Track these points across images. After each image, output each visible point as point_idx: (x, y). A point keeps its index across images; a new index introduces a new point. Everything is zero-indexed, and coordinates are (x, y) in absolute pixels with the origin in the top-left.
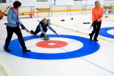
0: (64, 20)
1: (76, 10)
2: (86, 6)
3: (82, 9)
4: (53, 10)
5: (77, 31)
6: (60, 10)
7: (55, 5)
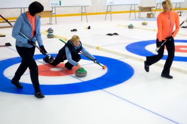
0: (76, 30)
1: (96, 14)
2: (112, 7)
3: (105, 11)
5: (98, 48)
6: (69, 13)
7: (60, 5)
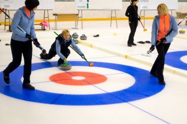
2: (146, 12)
4: (83, 18)
5: (126, 57)
6: (97, 17)
7: (88, 8)
